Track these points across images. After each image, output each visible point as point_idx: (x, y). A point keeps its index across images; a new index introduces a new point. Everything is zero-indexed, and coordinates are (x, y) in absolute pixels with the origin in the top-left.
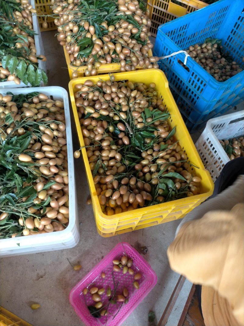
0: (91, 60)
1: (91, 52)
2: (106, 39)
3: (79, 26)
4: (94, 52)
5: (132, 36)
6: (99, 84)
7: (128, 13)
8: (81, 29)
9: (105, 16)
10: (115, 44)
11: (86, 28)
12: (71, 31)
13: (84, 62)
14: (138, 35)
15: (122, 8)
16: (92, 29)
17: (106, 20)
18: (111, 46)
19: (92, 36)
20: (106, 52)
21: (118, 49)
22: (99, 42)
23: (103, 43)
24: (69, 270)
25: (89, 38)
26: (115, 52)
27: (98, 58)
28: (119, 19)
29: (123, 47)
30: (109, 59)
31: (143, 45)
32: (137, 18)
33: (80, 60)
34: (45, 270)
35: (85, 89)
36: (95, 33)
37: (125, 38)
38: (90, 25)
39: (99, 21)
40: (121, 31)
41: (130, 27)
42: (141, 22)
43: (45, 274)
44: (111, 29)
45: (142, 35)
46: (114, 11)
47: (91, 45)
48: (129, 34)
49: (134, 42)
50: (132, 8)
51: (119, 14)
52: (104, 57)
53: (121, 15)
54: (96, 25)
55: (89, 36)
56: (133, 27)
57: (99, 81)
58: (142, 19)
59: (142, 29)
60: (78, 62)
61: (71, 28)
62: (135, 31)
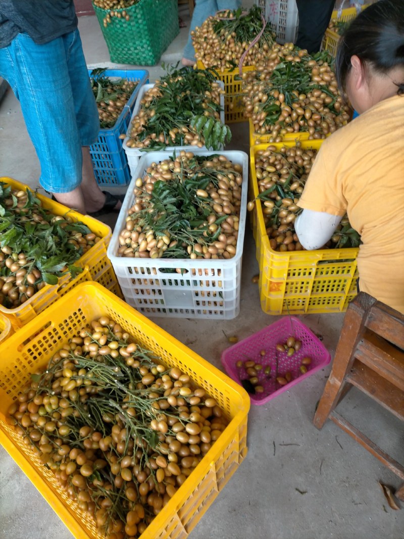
0: (277, 127)
1: (277, 119)
2: (295, 106)
3: (269, 95)
4: (281, 119)
5: (325, 105)
6: (283, 150)
7: (322, 83)
8: (270, 98)
9: (296, 86)
10: (304, 110)
11: (276, 96)
12: (260, 101)
13: (269, 130)
14: (332, 104)
15: (316, 79)
16: (281, 97)
17: (298, 90)
18: (300, 111)
19: (281, 104)
20: (294, 119)
21: (308, 115)
22: (288, 109)
23: (292, 109)
24: (223, 342)
25: (277, 106)
26: (304, 118)
27: (285, 125)
28: (312, 89)
29: (312, 114)
30: (296, 127)
31: (337, 116)
32: (332, 89)
33: (266, 128)
34: (196, 337)
35: (267, 154)
36: (284, 101)
37: (316, 105)
38: (280, 93)
39: (290, 89)
40: (312, 99)
41: (323, 96)
42: (336, 93)
43: (196, 340)
44: (302, 97)
45: (337, 105)
46: (307, 81)
47: (279, 111)
48: (321, 102)
49: (326, 110)
50: (327, 78)
51: (312, 84)
52: (290, 125)
53: (314, 85)
54: (287, 93)
55: (278, 103)
56: (327, 97)
57: (283, 148)
58: (337, 90)
59: (337, 99)
60: (263, 130)
61: (260, 98)
62: (328, 100)
